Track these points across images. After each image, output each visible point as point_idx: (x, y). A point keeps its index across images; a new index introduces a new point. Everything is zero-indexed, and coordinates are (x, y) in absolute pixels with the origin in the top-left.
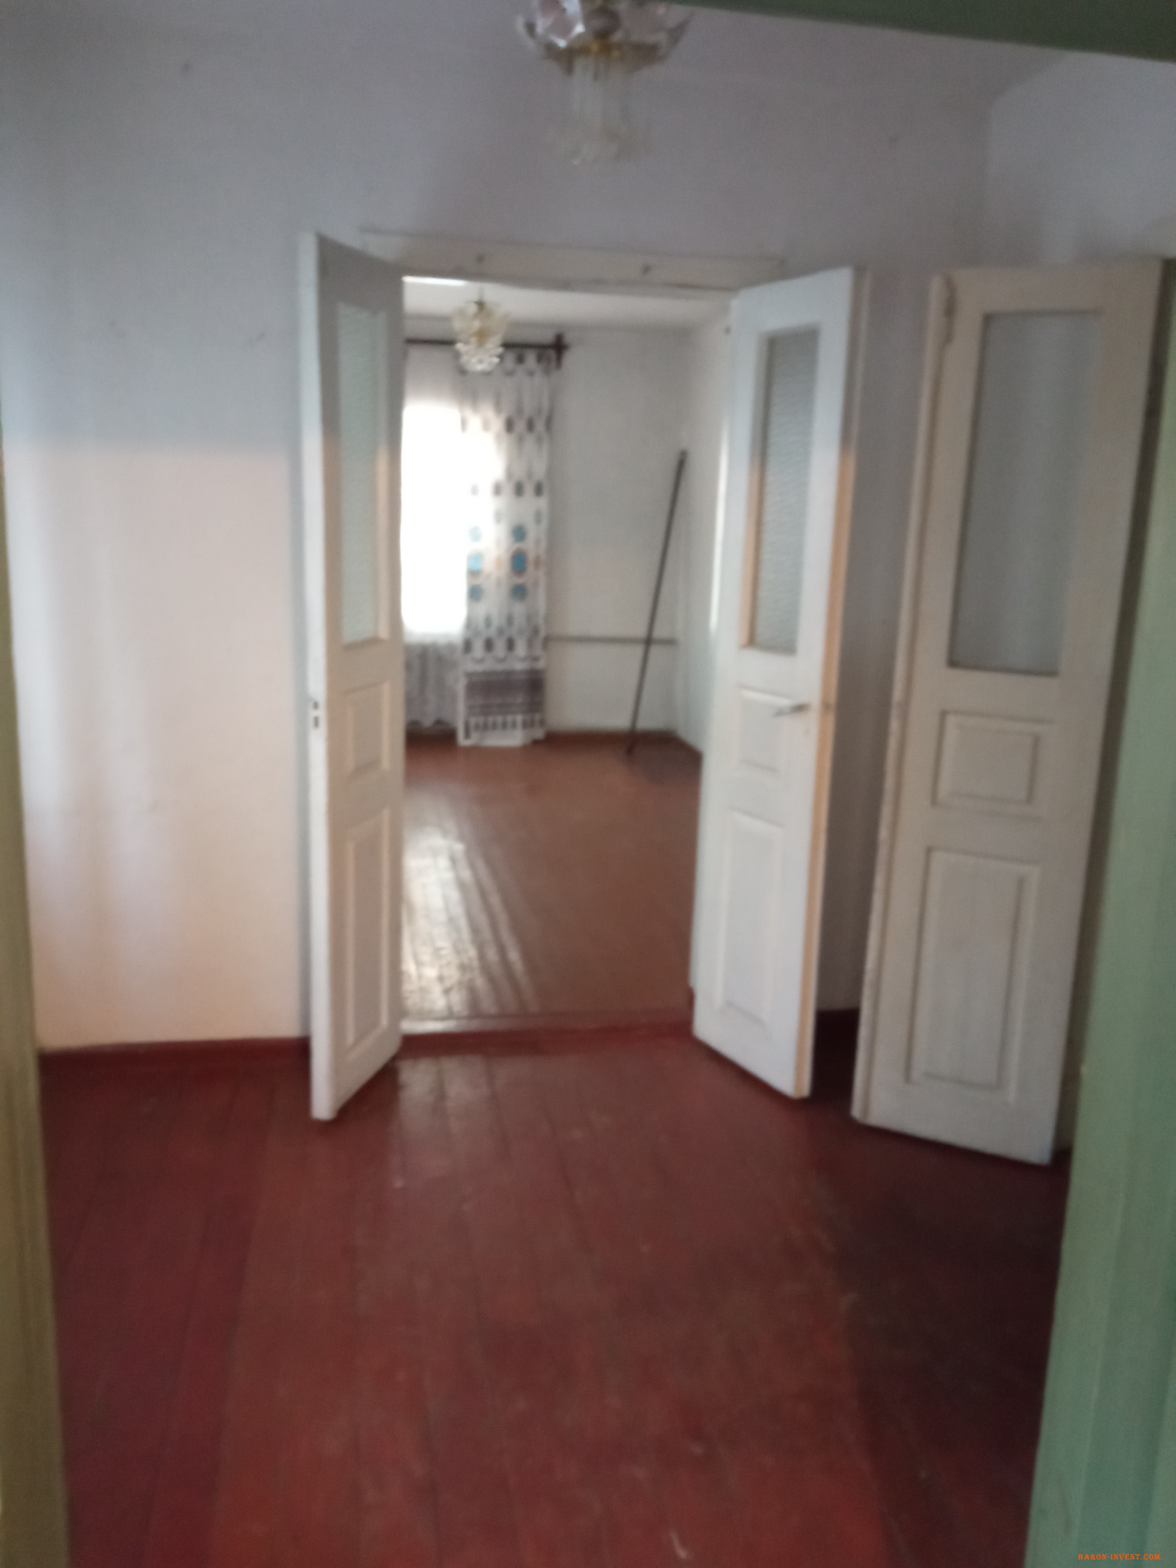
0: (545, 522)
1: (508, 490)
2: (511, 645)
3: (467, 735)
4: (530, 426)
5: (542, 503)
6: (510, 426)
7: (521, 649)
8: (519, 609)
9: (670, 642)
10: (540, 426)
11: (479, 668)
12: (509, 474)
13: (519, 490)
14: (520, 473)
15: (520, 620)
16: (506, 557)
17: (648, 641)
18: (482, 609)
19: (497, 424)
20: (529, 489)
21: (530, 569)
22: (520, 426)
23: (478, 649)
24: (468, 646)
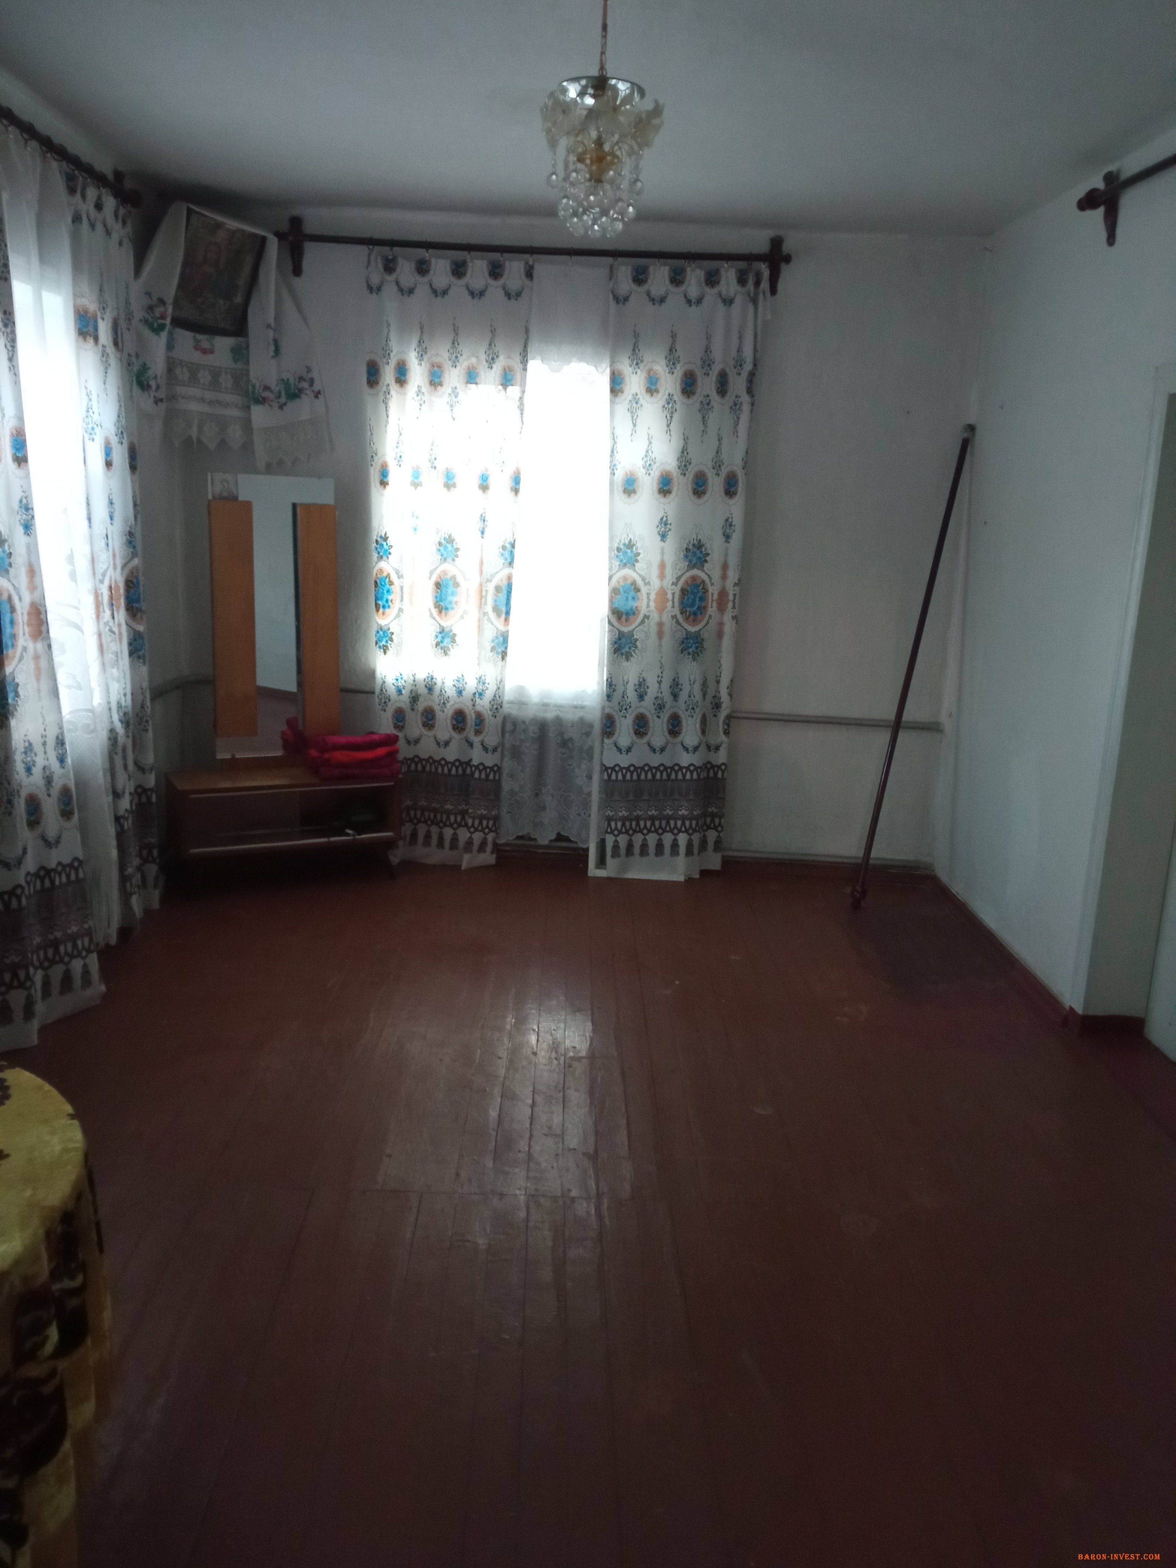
0: (737, 537)
1: (682, 486)
2: (675, 726)
3: (601, 862)
4: (722, 388)
5: (736, 508)
6: (689, 386)
7: (690, 734)
8: (691, 671)
9: (933, 728)
10: (738, 385)
11: (624, 761)
12: (684, 462)
13: (699, 487)
14: (702, 460)
15: (691, 688)
16: (673, 591)
17: (897, 726)
18: (632, 671)
19: (670, 384)
20: (716, 484)
21: (712, 609)
22: (707, 385)
23: (624, 734)
24: (609, 724)
